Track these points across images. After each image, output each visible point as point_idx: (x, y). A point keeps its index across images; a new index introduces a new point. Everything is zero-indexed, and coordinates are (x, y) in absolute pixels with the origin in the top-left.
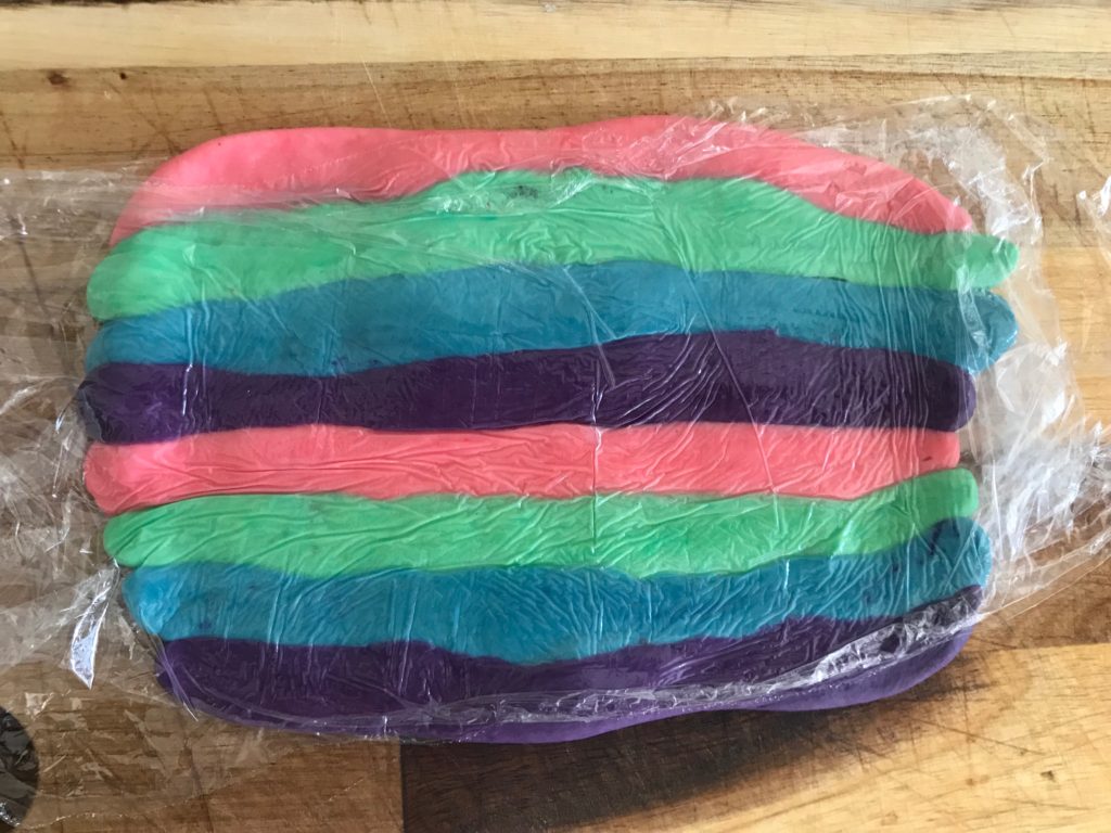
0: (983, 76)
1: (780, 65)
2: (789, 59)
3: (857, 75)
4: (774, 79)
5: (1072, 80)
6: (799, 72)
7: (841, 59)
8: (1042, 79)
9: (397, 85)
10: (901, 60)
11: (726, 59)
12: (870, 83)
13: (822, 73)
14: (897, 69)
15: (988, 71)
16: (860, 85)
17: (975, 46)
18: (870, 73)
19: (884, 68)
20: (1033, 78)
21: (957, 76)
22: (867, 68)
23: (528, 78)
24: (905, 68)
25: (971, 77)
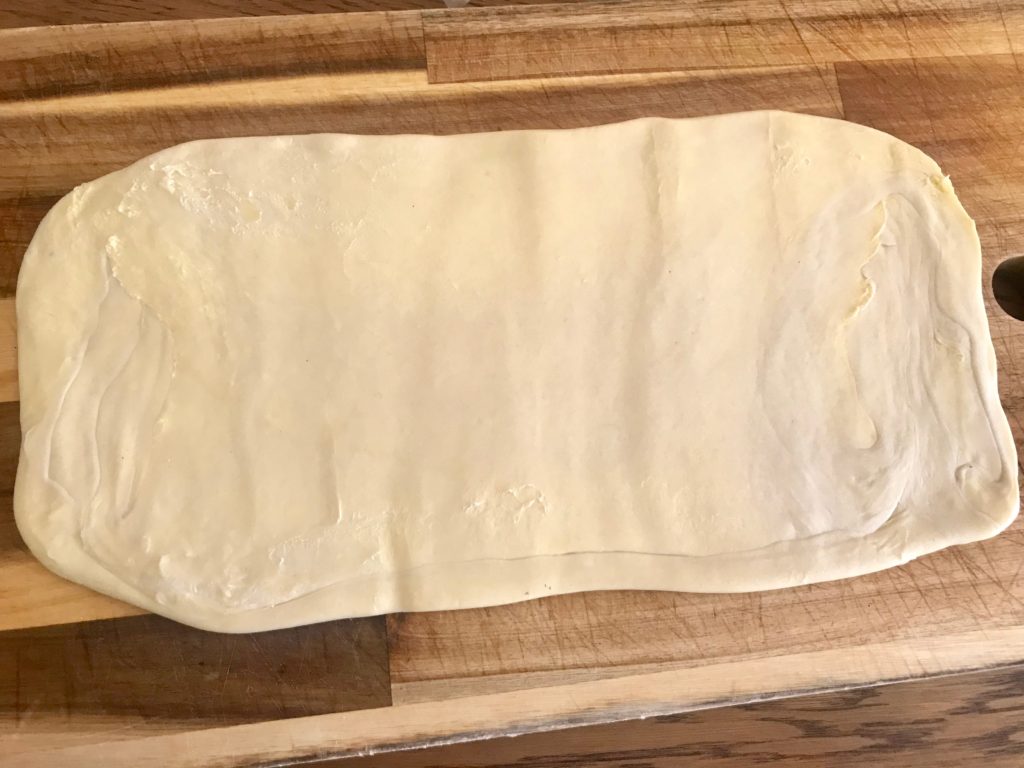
0: (586, 667)
1: (703, 661)
2: (696, 666)
3: (658, 660)
4: (705, 653)
5: (534, 671)
6: (691, 658)
7: (668, 669)
8: (552, 670)
9: (899, 628)
10: (634, 673)
11: (732, 661)
12: (651, 656)
13: (680, 660)
14: (636, 667)
15: (585, 671)
16: (657, 654)
17: (592, 686)
18: (651, 662)
19: (644, 666)
20: (557, 669)
21: (602, 666)
22: (654, 665)
23: (833, 639)
24: (631, 667)
25: (593, 666)
